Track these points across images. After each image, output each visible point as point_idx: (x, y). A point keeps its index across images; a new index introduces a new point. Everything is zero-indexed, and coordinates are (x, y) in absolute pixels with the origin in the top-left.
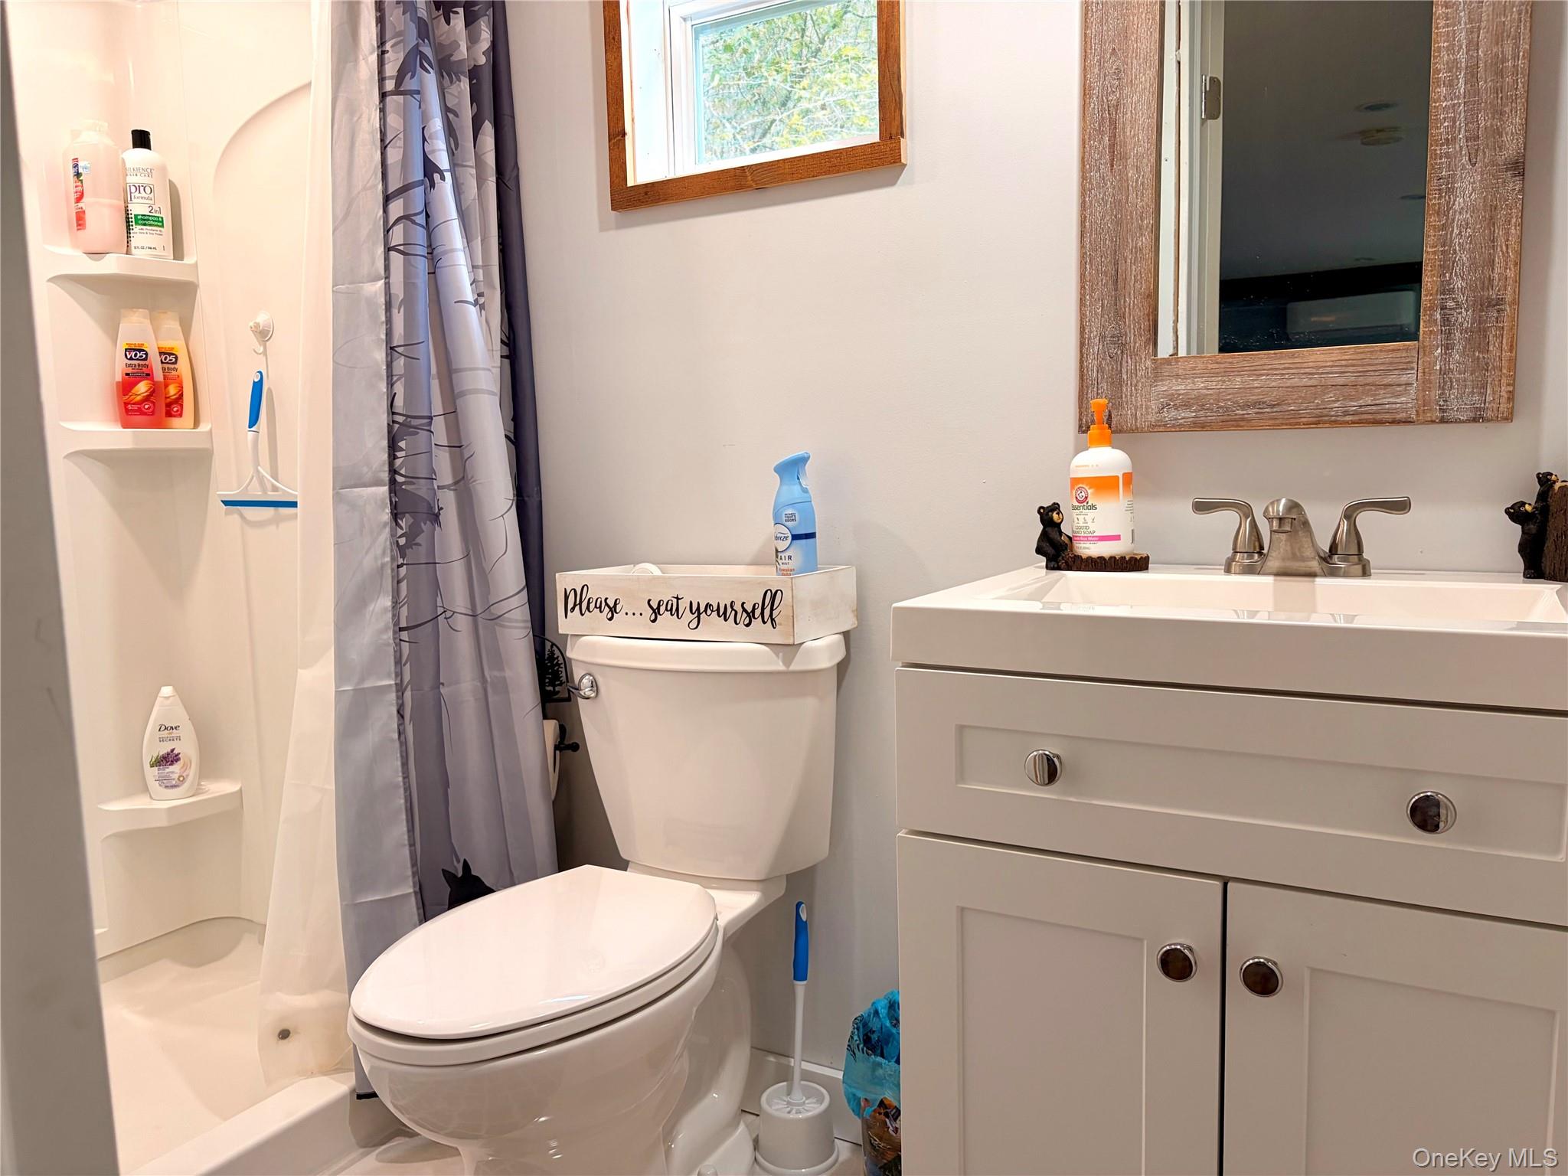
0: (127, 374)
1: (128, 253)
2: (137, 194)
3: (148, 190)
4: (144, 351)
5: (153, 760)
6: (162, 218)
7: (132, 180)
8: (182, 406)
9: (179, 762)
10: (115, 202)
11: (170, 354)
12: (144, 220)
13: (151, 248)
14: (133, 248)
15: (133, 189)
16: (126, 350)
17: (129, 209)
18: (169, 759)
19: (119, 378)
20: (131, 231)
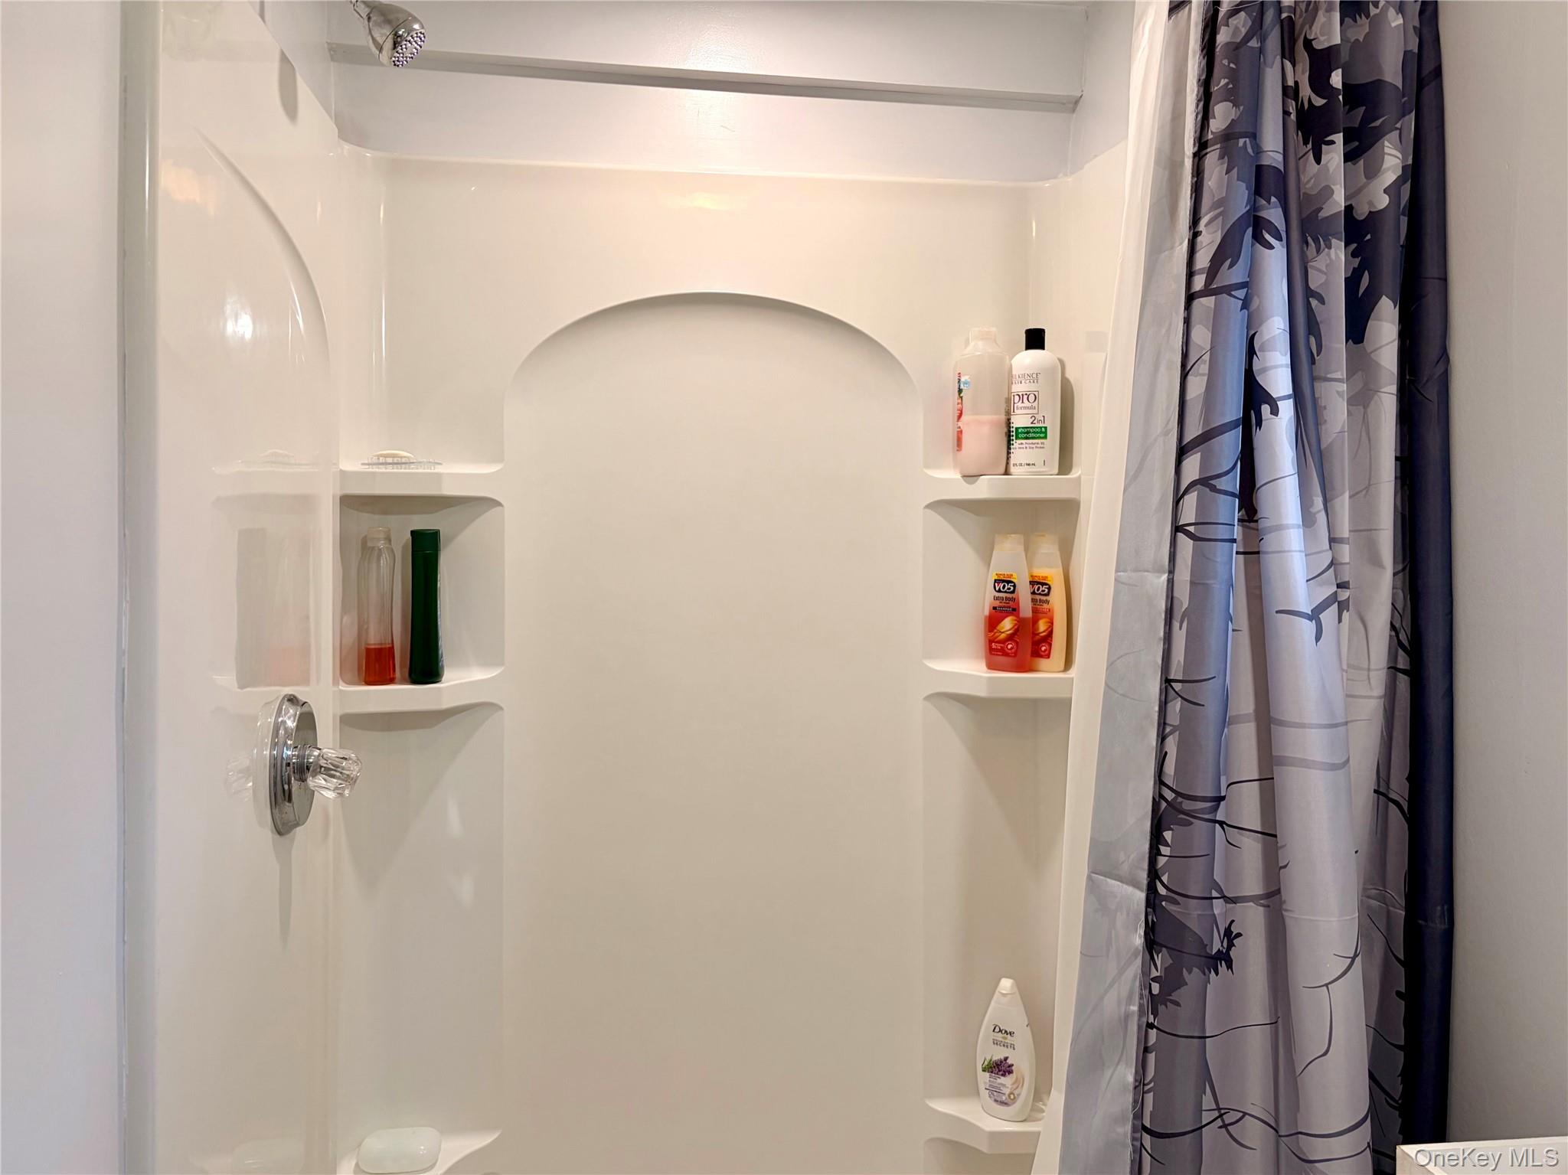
0: (995, 608)
1: (1007, 473)
2: (1020, 404)
3: (1032, 398)
4: (1012, 582)
5: (986, 1063)
6: (1046, 428)
7: (1017, 388)
8: (1050, 645)
9: (1011, 1075)
10: (995, 417)
11: (1043, 584)
12: (1028, 433)
13: (1029, 465)
14: (1012, 465)
15: (1017, 398)
16: (995, 581)
17: (1012, 421)
18: (1000, 1068)
19: (987, 612)
20: (1012, 447)
